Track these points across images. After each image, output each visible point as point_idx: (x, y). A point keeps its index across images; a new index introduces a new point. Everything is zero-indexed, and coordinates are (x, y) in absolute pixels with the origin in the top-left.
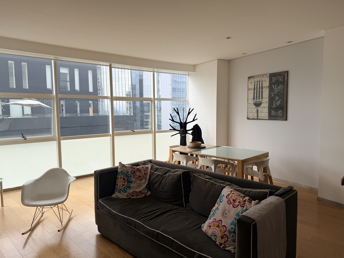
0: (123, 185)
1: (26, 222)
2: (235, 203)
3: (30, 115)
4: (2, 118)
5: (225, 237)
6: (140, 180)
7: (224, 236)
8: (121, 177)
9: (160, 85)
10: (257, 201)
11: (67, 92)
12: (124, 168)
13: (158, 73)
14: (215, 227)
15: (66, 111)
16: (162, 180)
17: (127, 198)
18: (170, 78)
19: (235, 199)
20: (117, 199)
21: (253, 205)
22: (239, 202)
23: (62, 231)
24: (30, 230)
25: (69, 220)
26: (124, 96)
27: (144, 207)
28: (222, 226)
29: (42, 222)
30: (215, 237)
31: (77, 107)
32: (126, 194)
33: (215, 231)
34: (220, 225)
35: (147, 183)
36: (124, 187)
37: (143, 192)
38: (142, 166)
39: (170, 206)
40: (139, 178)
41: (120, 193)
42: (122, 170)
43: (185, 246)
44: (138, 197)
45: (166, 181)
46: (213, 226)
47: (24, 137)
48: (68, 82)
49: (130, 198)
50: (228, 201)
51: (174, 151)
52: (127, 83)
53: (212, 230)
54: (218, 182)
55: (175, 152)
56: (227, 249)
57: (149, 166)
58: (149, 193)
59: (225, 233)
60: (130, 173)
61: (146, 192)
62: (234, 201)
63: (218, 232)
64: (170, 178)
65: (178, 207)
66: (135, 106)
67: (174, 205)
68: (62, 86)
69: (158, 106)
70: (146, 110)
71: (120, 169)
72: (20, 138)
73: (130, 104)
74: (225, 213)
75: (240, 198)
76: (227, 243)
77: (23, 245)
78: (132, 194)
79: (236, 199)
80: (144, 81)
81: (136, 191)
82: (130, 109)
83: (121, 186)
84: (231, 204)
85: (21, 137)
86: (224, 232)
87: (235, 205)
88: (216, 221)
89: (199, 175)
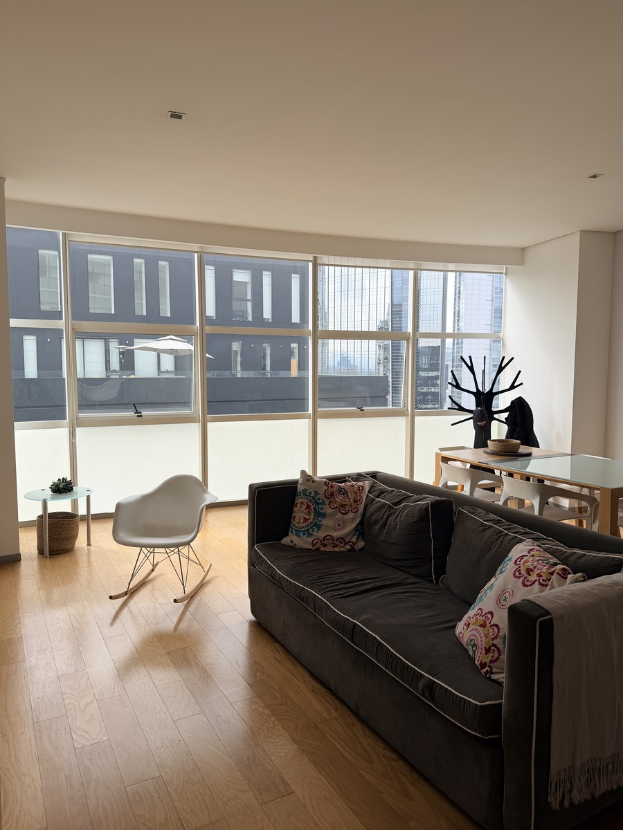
0: (306, 520)
1: (123, 578)
2: (530, 575)
3: (171, 372)
4: (118, 377)
5: (494, 650)
6: (344, 514)
7: (492, 648)
8: (302, 503)
9: (463, 301)
10: (580, 574)
11: (245, 323)
12: (310, 483)
13: (458, 273)
14: (476, 626)
15: (242, 366)
16: (389, 516)
17: (311, 549)
18: (490, 283)
19: (532, 567)
20: (292, 548)
21: (568, 583)
22: (539, 575)
23: (185, 603)
24: (126, 593)
25: (201, 586)
26: (373, 329)
27: (343, 570)
28: (491, 626)
29: (152, 583)
30: (474, 649)
31: (264, 358)
32: (310, 540)
33: (476, 636)
34: (488, 622)
35: (358, 521)
36: (307, 523)
37: (347, 540)
38: (351, 484)
39: (399, 576)
40: (341, 508)
41: (298, 536)
42: (306, 487)
43: (403, 659)
44: (337, 549)
45: (396, 518)
46: (474, 624)
47: (137, 413)
48: (249, 300)
49: (318, 549)
50: (515, 571)
51: (446, 460)
52: (381, 300)
53: (469, 634)
54: (514, 531)
55: (449, 462)
56: (494, 677)
57: (367, 484)
58: (361, 544)
59: (495, 642)
60: (322, 496)
61: (354, 540)
62: (529, 571)
63: (481, 637)
64: (404, 514)
65: (419, 580)
66: (398, 356)
67: (411, 574)
68: (238, 311)
69: (455, 355)
70: (425, 364)
71: (302, 484)
72: (130, 414)
73: (386, 349)
74: (503, 598)
75: (545, 566)
76: (497, 664)
77: (110, 620)
78: (324, 541)
79: (535, 567)
80: (421, 294)
81: (332, 537)
82: (384, 363)
83: (302, 521)
84: (520, 578)
85: (133, 411)
86: (493, 639)
87: (528, 581)
88: (482, 612)
89: (472, 511)
